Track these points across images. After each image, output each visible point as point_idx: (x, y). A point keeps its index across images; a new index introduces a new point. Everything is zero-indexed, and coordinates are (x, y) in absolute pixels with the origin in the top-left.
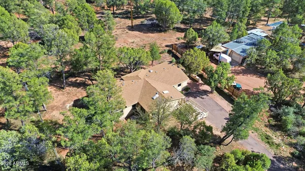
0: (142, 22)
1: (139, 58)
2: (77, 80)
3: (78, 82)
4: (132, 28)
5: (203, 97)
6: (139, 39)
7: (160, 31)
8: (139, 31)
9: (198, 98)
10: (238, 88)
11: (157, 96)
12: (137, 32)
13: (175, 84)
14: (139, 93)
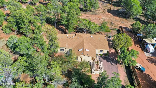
0: (118, 9)
1: (90, 27)
2: (62, 27)
3: (62, 28)
4: (109, 11)
5: (113, 64)
6: (108, 18)
7: (124, 17)
8: (112, 14)
9: (109, 63)
10: (141, 70)
11: (81, 50)
12: (110, 14)
13: (98, 49)
14: (76, 45)
